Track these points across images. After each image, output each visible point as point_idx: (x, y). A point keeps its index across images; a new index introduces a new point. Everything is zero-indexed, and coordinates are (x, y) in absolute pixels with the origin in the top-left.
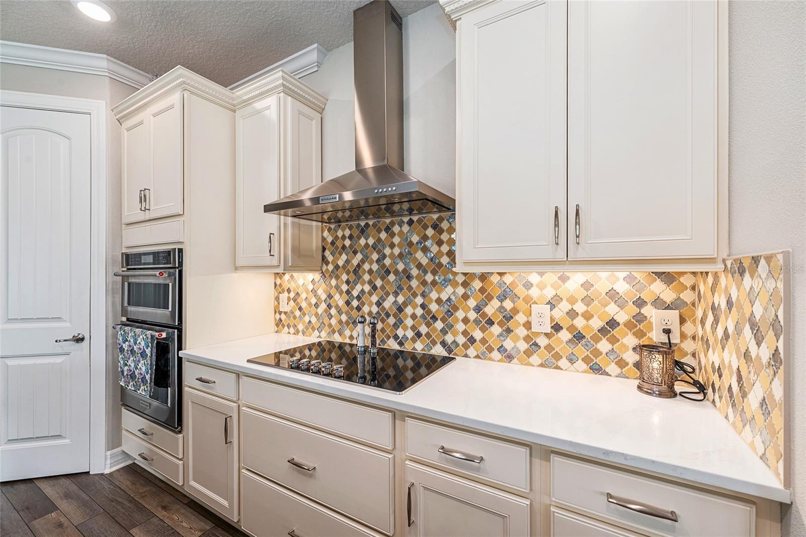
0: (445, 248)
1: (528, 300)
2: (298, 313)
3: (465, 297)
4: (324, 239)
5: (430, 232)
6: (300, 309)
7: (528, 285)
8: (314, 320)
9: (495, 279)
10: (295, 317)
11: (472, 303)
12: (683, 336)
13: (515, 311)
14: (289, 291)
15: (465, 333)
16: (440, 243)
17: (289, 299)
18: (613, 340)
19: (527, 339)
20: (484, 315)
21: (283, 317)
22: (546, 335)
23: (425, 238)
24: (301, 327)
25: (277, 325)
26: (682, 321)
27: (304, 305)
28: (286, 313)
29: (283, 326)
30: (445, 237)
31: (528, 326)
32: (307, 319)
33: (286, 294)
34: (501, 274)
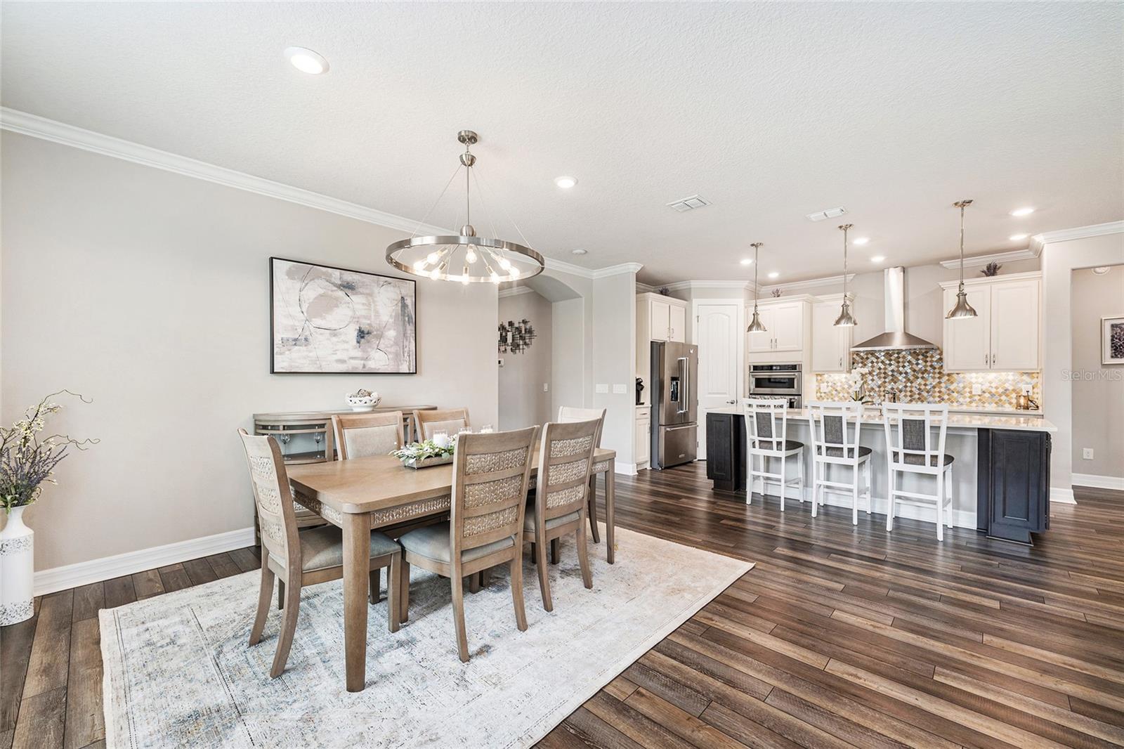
0: (929, 364)
1: (971, 383)
2: (834, 392)
3: (940, 383)
4: (853, 359)
5: (921, 357)
6: (836, 390)
7: (971, 378)
8: (846, 395)
9: (955, 376)
10: (832, 395)
11: (943, 385)
12: (1033, 393)
13: (964, 388)
14: (828, 382)
15: (939, 397)
16: (926, 362)
17: (828, 386)
18: (1007, 396)
19: (970, 397)
20: (949, 390)
21: (823, 395)
22: (979, 395)
23: (918, 359)
24: (836, 399)
25: (818, 399)
26: (1033, 388)
27: (839, 389)
28: (825, 393)
29: (823, 399)
30: (929, 359)
31: (971, 392)
32: (841, 395)
33: (826, 384)
34: (957, 374)
